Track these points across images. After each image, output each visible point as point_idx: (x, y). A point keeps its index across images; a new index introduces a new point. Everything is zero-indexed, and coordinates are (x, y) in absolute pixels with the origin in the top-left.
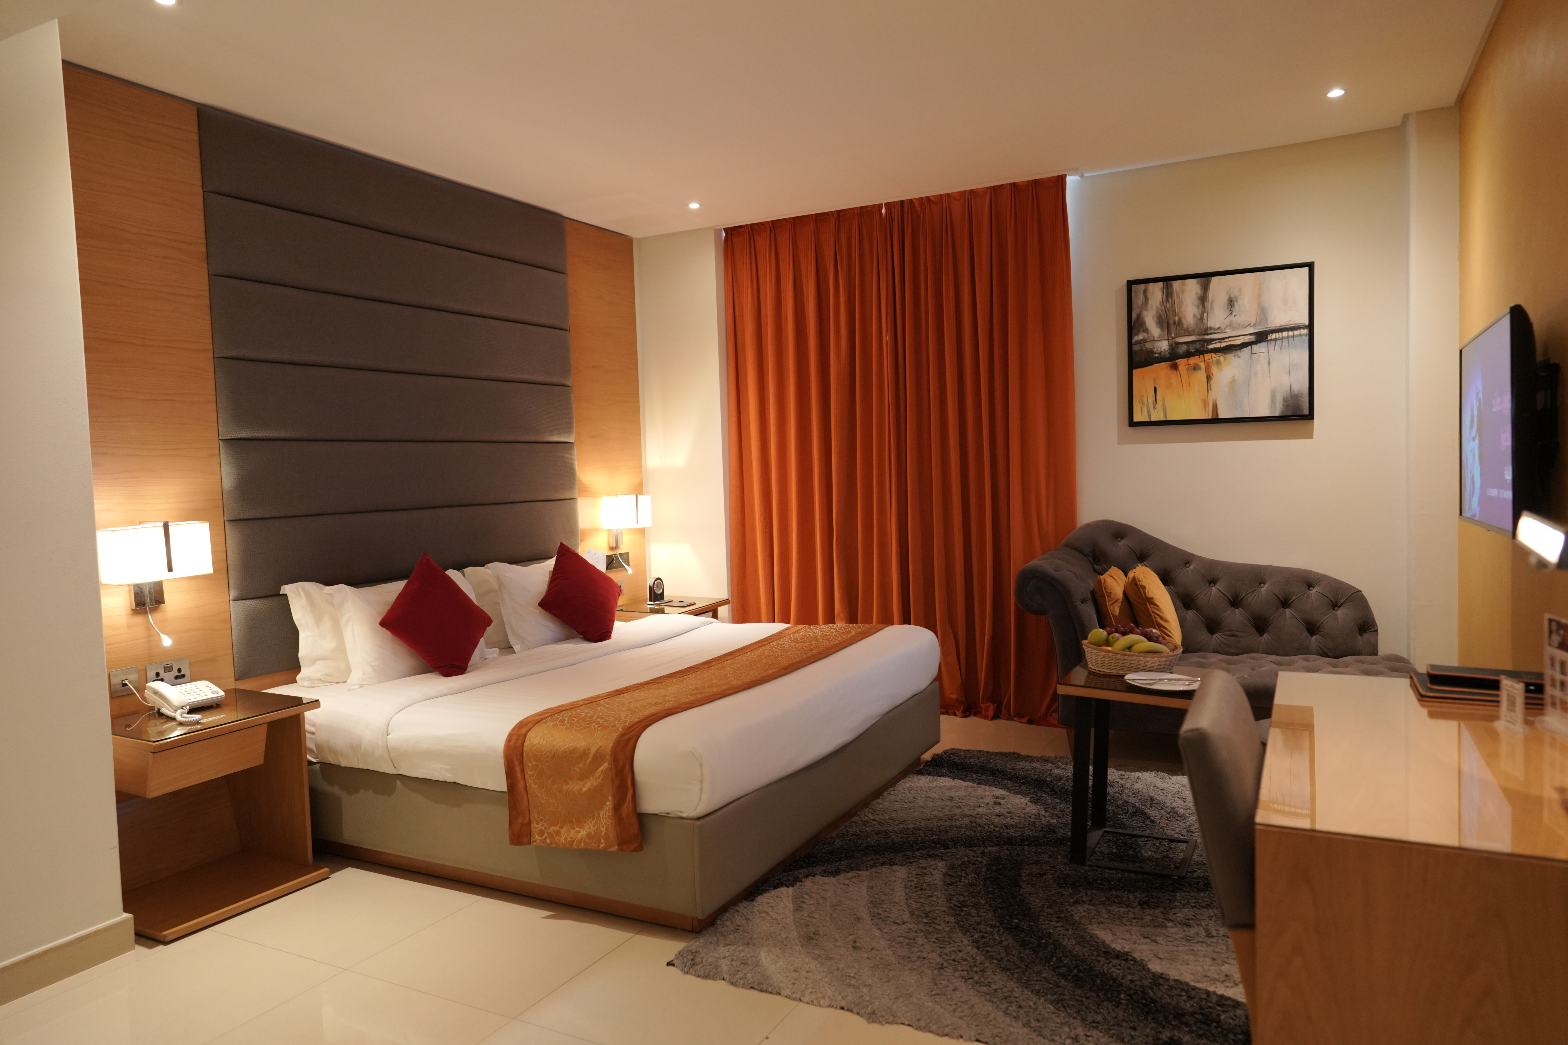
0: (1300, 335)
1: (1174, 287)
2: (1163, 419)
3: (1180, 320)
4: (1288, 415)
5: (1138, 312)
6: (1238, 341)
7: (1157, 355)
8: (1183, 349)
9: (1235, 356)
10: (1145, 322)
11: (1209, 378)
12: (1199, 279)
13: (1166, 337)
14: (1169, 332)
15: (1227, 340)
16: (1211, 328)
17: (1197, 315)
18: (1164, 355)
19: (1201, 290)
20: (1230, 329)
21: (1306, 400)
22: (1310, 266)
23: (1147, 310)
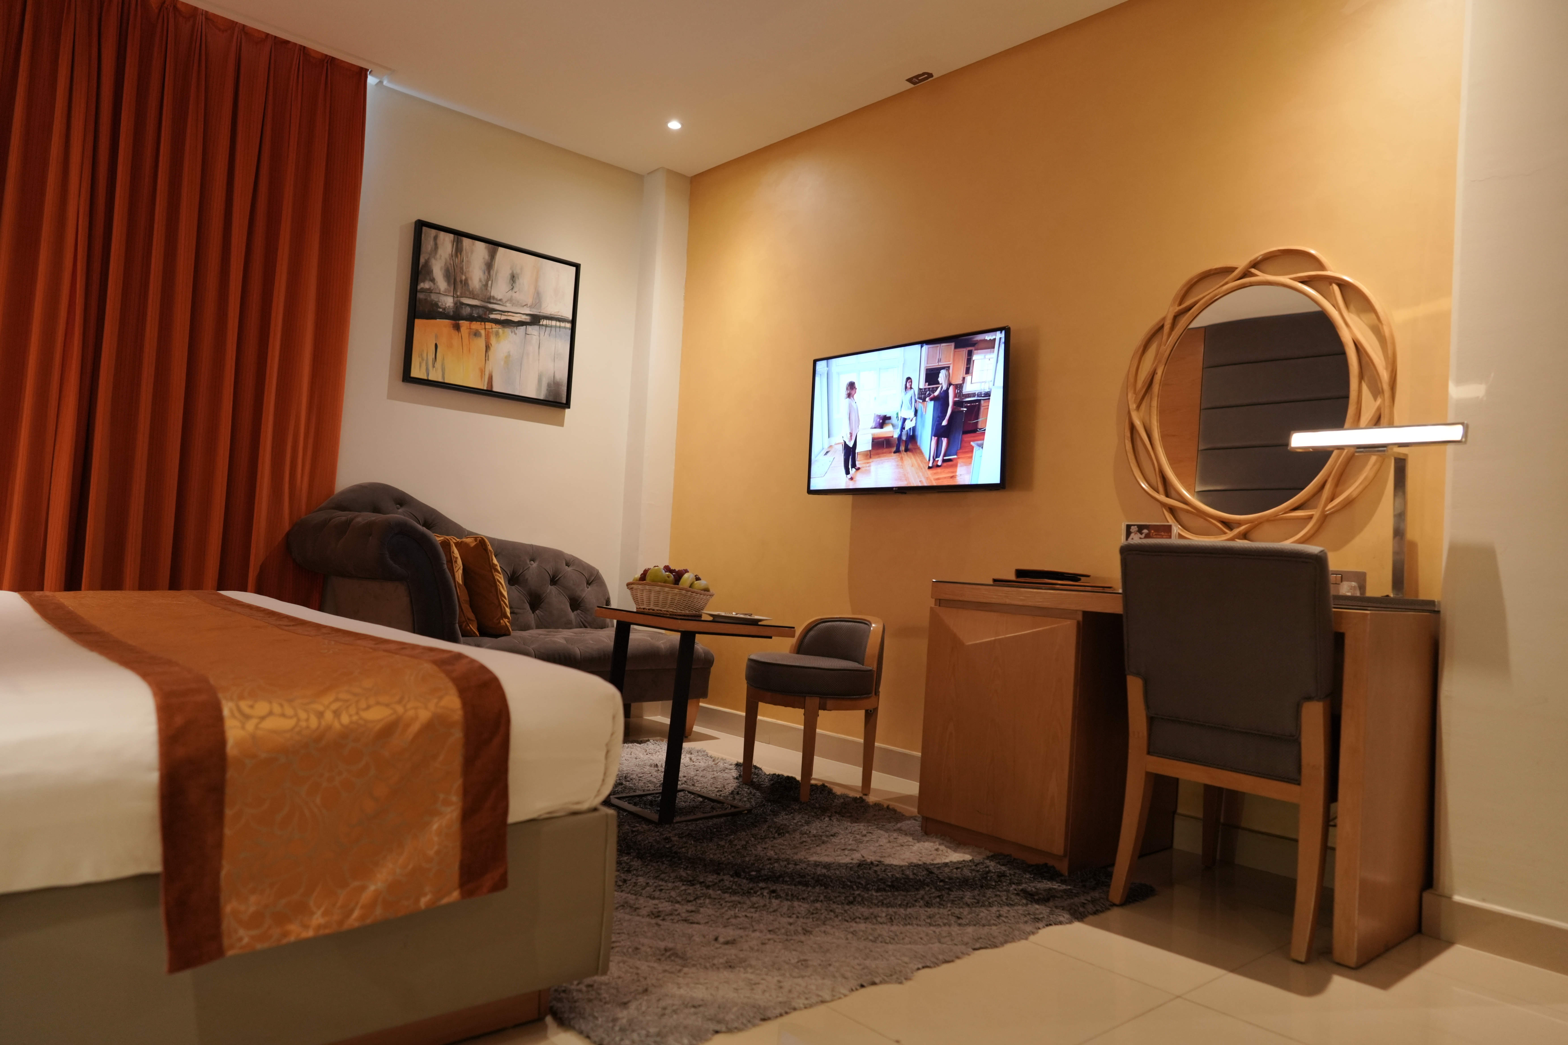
0: (565, 328)
1: (464, 244)
2: (440, 380)
3: (466, 280)
4: (551, 400)
5: (426, 258)
6: (516, 318)
7: (441, 310)
8: (466, 311)
9: (512, 332)
10: (432, 271)
11: (488, 347)
12: (487, 245)
13: (452, 294)
14: (455, 289)
15: (506, 314)
16: (494, 298)
17: (483, 281)
18: (448, 313)
19: (489, 256)
20: (510, 303)
21: (565, 388)
22: (577, 267)
23: (436, 259)
